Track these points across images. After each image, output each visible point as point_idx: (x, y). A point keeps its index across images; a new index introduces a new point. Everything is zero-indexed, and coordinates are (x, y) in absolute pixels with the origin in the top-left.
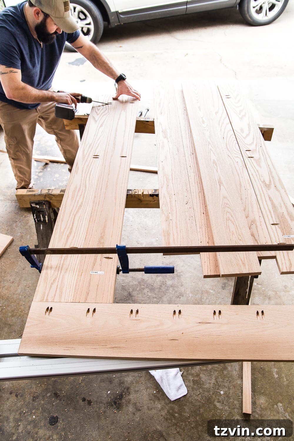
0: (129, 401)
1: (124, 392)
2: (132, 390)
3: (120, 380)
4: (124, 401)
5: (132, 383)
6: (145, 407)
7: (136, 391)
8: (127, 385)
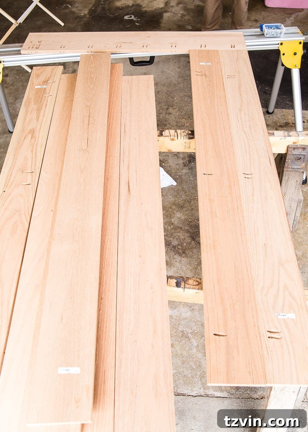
0: (183, 159)
1: (188, 164)
2: (182, 166)
3: (192, 170)
4: (188, 159)
5: (182, 169)
6: (170, 157)
7: (179, 165)
8: (186, 167)
